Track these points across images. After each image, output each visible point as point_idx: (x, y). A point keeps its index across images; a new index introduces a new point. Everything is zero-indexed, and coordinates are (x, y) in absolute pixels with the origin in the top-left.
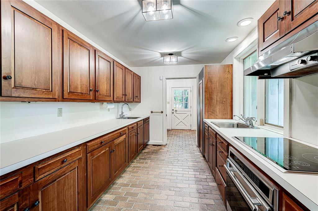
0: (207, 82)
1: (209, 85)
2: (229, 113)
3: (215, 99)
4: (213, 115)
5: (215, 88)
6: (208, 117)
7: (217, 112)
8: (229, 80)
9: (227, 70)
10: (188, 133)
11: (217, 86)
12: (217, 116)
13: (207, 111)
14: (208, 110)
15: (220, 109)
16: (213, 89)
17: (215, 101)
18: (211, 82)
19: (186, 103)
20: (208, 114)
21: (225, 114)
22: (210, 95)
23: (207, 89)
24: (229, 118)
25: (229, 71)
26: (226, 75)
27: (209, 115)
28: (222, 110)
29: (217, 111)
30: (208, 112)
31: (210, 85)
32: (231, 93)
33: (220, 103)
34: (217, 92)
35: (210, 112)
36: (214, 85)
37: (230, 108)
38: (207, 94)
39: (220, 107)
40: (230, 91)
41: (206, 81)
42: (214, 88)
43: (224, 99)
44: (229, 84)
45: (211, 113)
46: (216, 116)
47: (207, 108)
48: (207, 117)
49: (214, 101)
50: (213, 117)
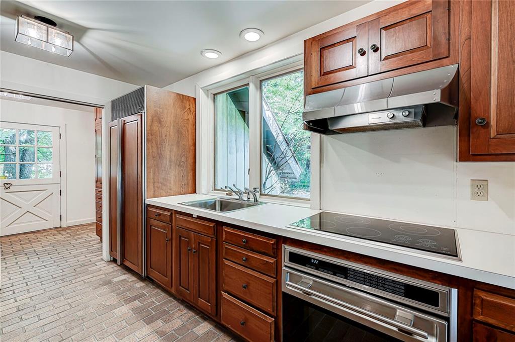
0: (152, 121)
1: (155, 128)
2: (190, 184)
3: (168, 157)
4: (164, 188)
5: (168, 135)
6: (154, 194)
7: (170, 183)
8: (190, 125)
9: (188, 107)
10: (59, 237)
11: (171, 133)
12: (170, 189)
13: (152, 181)
14: (154, 179)
15: (176, 176)
16: (164, 138)
17: (168, 160)
18: (160, 122)
19: (21, 165)
20: (154, 187)
21: (185, 185)
22: (157, 147)
23: (152, 135)
24: (190, 191)
25: (190, 108)
26: (186, 113)
27: (156, 189)
28: (179, 177)
29: (170, 180)
30: (154, 183)
31: (157, 129)
32: (192, 148)
33: (176, 165)
34: (170, 144)
35: (158, 182)
36: (165, 129)
37: (192, 174)
38: (152, 147)
39: (176, 173)
40: (192, 144)
41: (150, 118)
42: (166, 136)
43: (182, 159)
44: (190, 131)
45: (160, 185)
46: (169, 191)
47: (152, 174)
48: (152, 193)
49: (166, 161)
50: (164, 193)
